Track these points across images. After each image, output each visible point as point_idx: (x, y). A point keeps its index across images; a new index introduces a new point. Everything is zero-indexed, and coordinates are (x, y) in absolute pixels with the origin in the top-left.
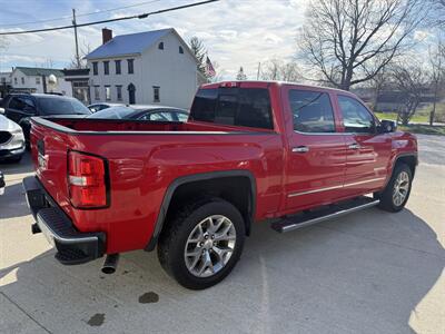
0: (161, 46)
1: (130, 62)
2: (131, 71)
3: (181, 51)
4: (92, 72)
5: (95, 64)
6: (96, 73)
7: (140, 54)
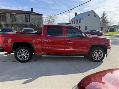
0: (89, 15)
1: (80, 20)
2: (80, 23)
3: (95, 16)
4: (71, 24)
5: (72, 21)
6: (72, 24)
7: (82, 18)
